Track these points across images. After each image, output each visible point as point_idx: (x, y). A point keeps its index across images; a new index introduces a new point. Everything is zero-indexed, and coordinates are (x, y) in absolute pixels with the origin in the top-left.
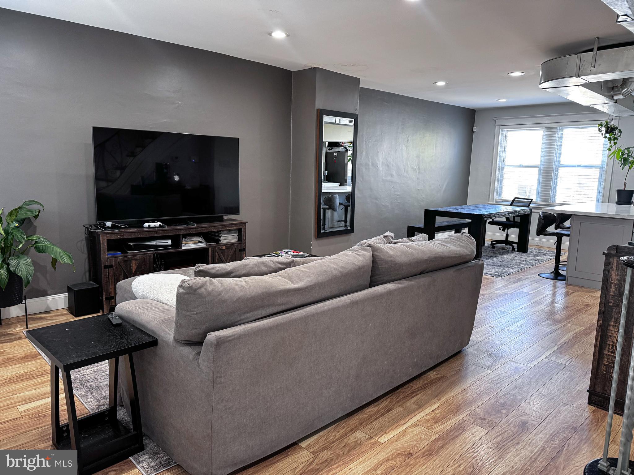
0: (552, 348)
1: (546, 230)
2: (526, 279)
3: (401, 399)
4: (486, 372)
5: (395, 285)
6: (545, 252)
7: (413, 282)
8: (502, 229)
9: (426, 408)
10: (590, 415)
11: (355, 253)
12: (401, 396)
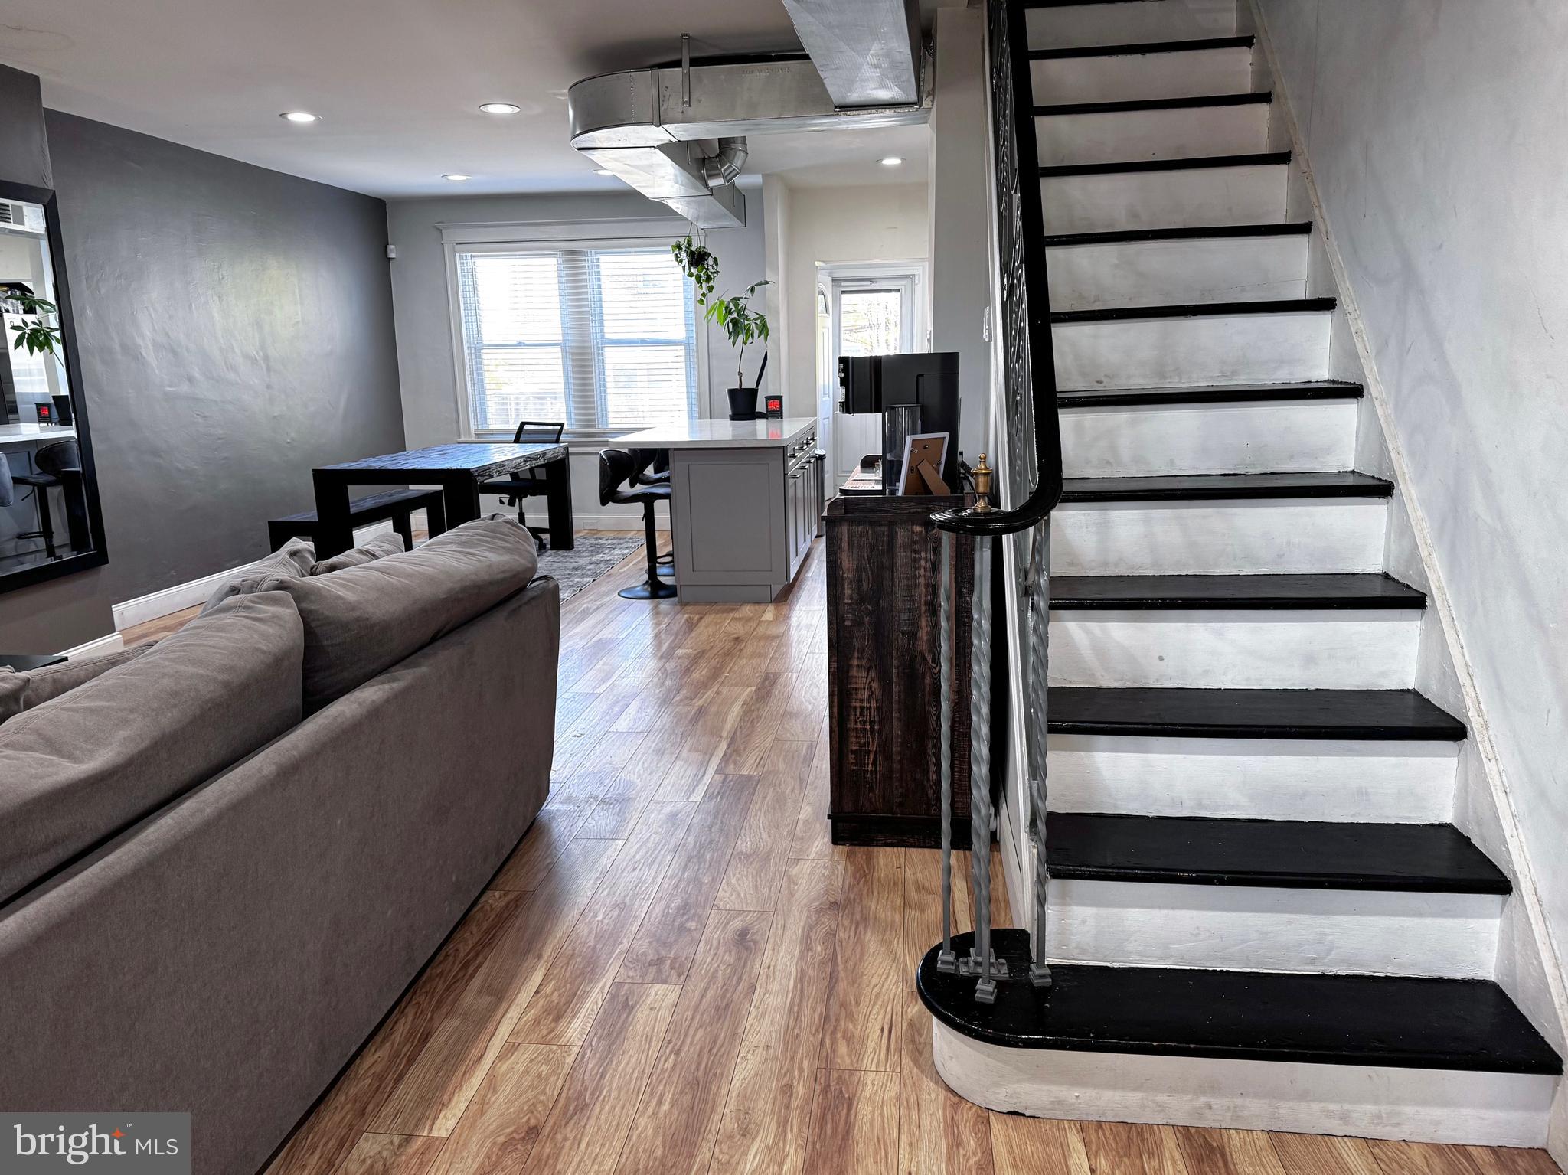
0: (716, 747)
1: (618, 489)
2: (598, 608)
3: (441, 995)
4: (614, 847)
5: (381, 687)
6: (610, 542)
7: (424, 670)
8: (506, 501)
9: (518, 992)
10: (846, 867)
11: (244, 617)
12: (440, 988)
